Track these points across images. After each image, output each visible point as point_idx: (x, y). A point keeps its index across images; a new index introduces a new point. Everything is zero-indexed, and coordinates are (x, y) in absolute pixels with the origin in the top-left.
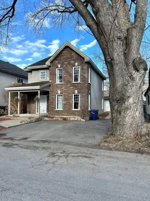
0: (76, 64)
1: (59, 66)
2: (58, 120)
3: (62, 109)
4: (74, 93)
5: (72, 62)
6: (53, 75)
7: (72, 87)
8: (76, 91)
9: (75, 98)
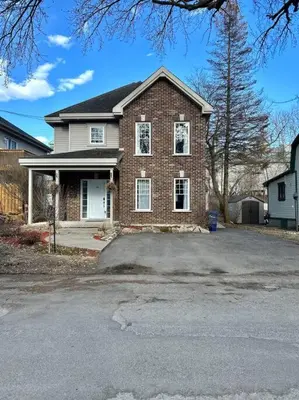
0: (182, 117)
1: (143, 118)
2: (152, 232)
3: (149, 210)
4: (177, 176)
5: (173, 112)
6: (127, 136)
7: (172, 165)
8: (182, 173)
9: (177, 187)
